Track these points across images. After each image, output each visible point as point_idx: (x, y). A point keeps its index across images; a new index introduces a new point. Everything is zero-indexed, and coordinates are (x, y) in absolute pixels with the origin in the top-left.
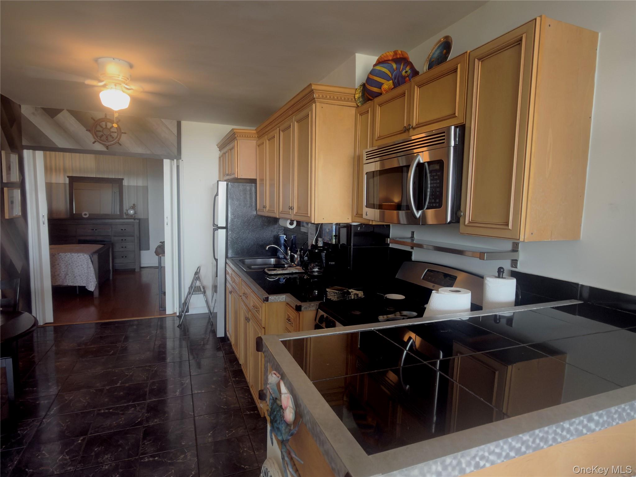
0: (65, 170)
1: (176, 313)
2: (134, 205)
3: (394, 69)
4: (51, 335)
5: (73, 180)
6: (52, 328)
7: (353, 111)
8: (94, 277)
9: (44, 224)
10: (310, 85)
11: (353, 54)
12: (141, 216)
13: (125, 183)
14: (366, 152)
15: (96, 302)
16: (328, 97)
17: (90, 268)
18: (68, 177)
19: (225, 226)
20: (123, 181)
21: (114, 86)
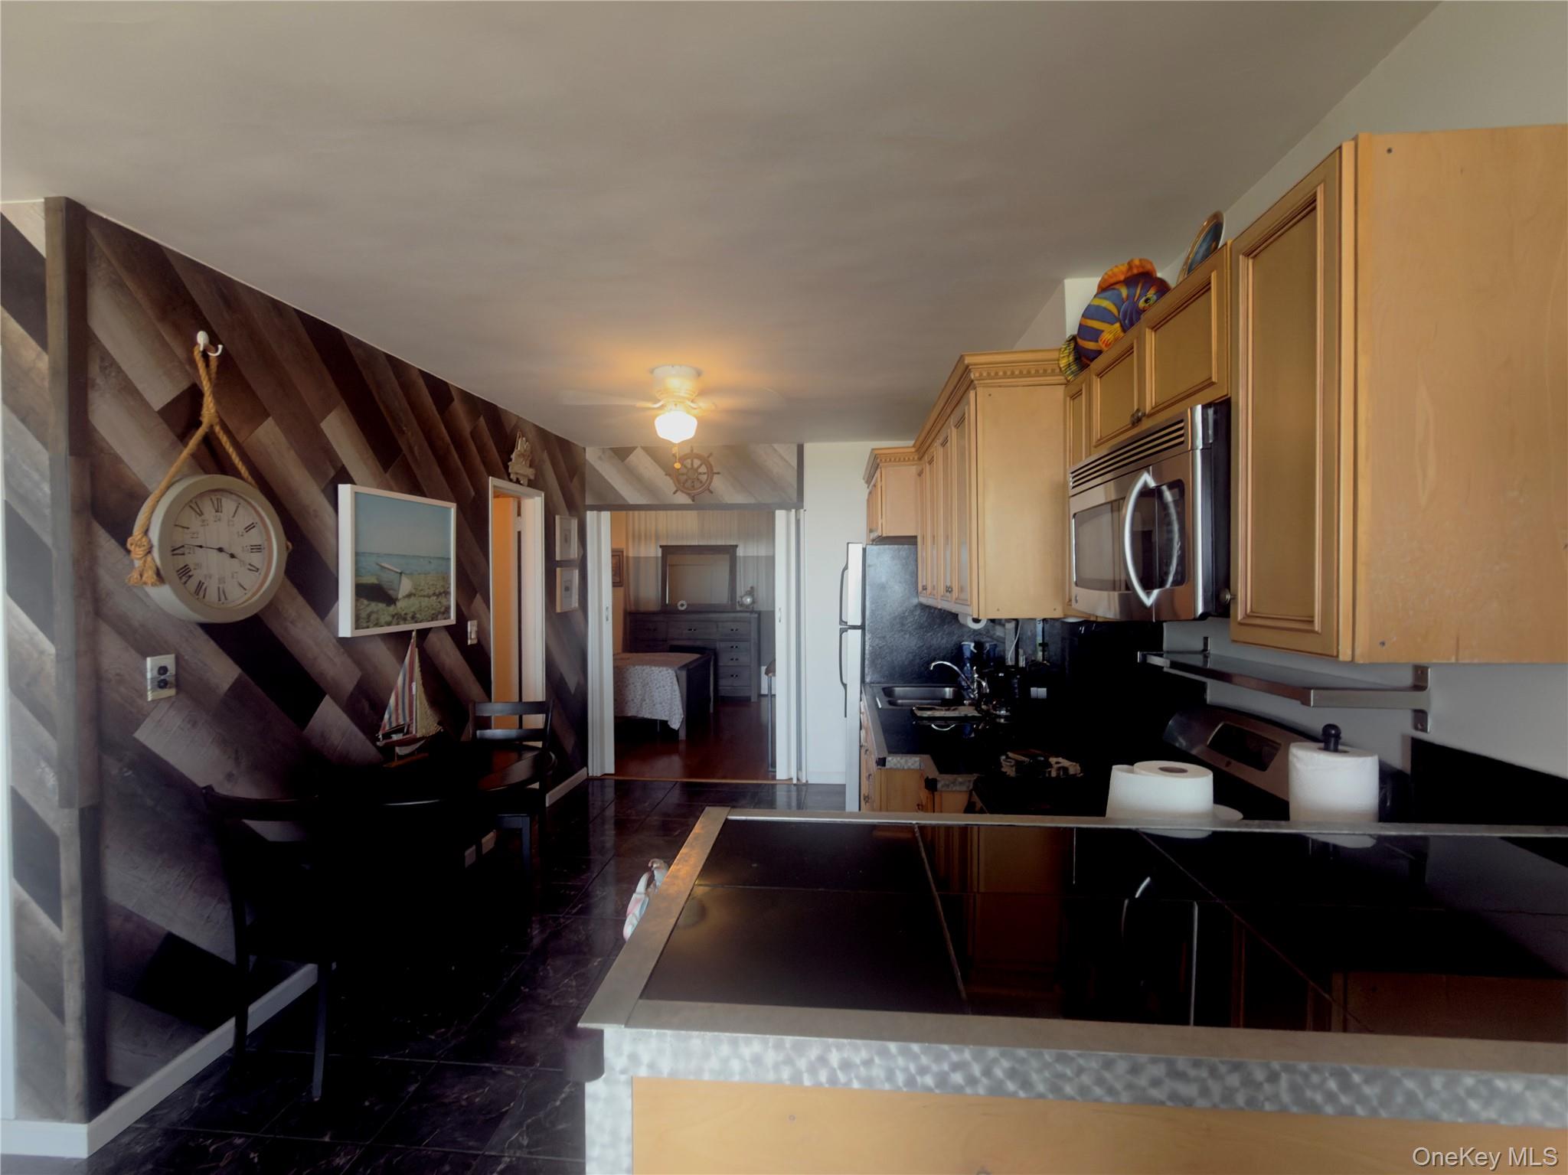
0: (657, 537)
1: (791, 779)
2: (752, 588)
3: (1123, 299)
4: (610, 793)
5: (666, 549)
6: (612, 783)
7: (1060, 391)
8: (680, 707)
9: (607, 620)
10: (962, 358)
11: (1058, 284)
12: (762, 607)
13: (740, 552)
14: (1072, 473)
15: (682, 747)
16: (1001, 373)
17: (675, 691)
18: (661, 546)
19: (859, 624)
20: (738, 549)
21: (674, 407)
